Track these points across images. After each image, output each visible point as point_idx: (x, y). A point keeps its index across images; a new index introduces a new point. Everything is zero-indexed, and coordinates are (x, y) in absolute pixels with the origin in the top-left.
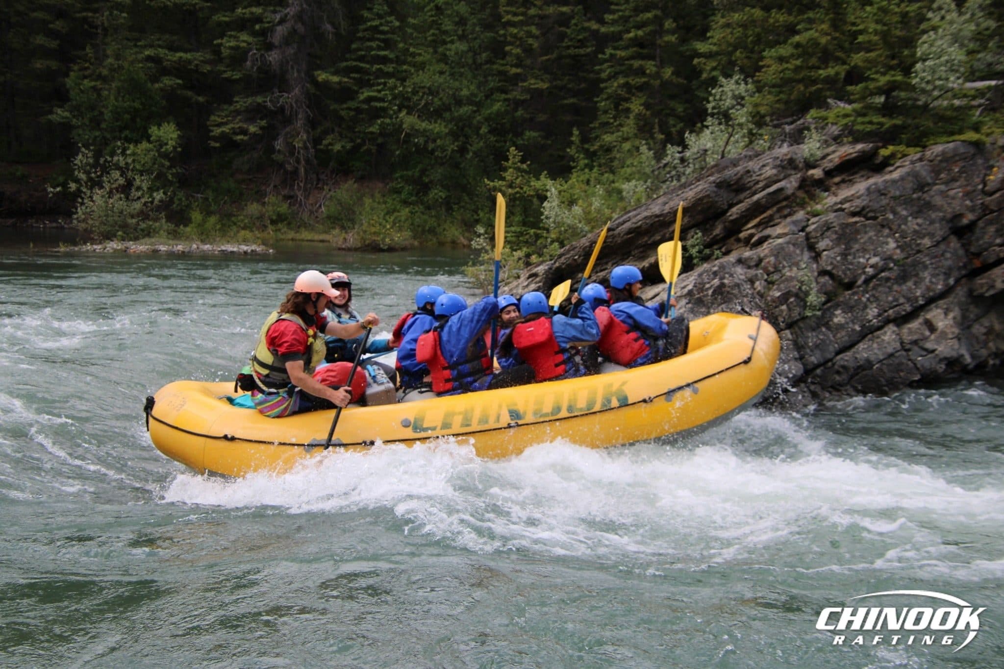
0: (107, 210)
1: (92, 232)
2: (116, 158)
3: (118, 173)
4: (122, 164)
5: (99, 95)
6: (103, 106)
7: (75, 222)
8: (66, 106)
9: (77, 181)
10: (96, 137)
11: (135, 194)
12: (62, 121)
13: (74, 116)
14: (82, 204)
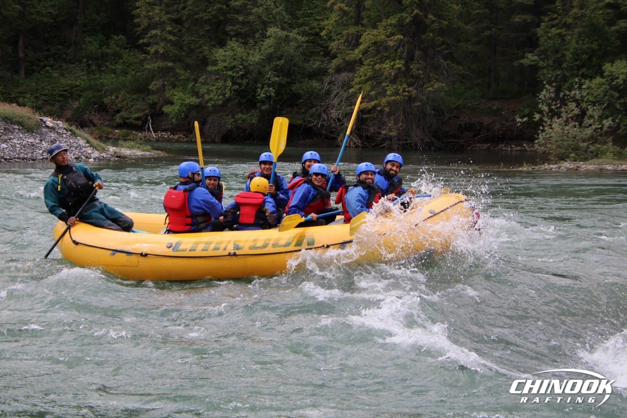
0: (563, 136)
1: (549, 154)
2: (573, 92)
3: (574, 104)
4: (578, 97)
5: (563, 40)
6: (566, 49)
7: (536, 146)
8: (536, 52)
9: (540, 112)
10: (557, 76)
11: (587, 121)
12: (531, 63)
13: (541, 59)
14: (543, 131)
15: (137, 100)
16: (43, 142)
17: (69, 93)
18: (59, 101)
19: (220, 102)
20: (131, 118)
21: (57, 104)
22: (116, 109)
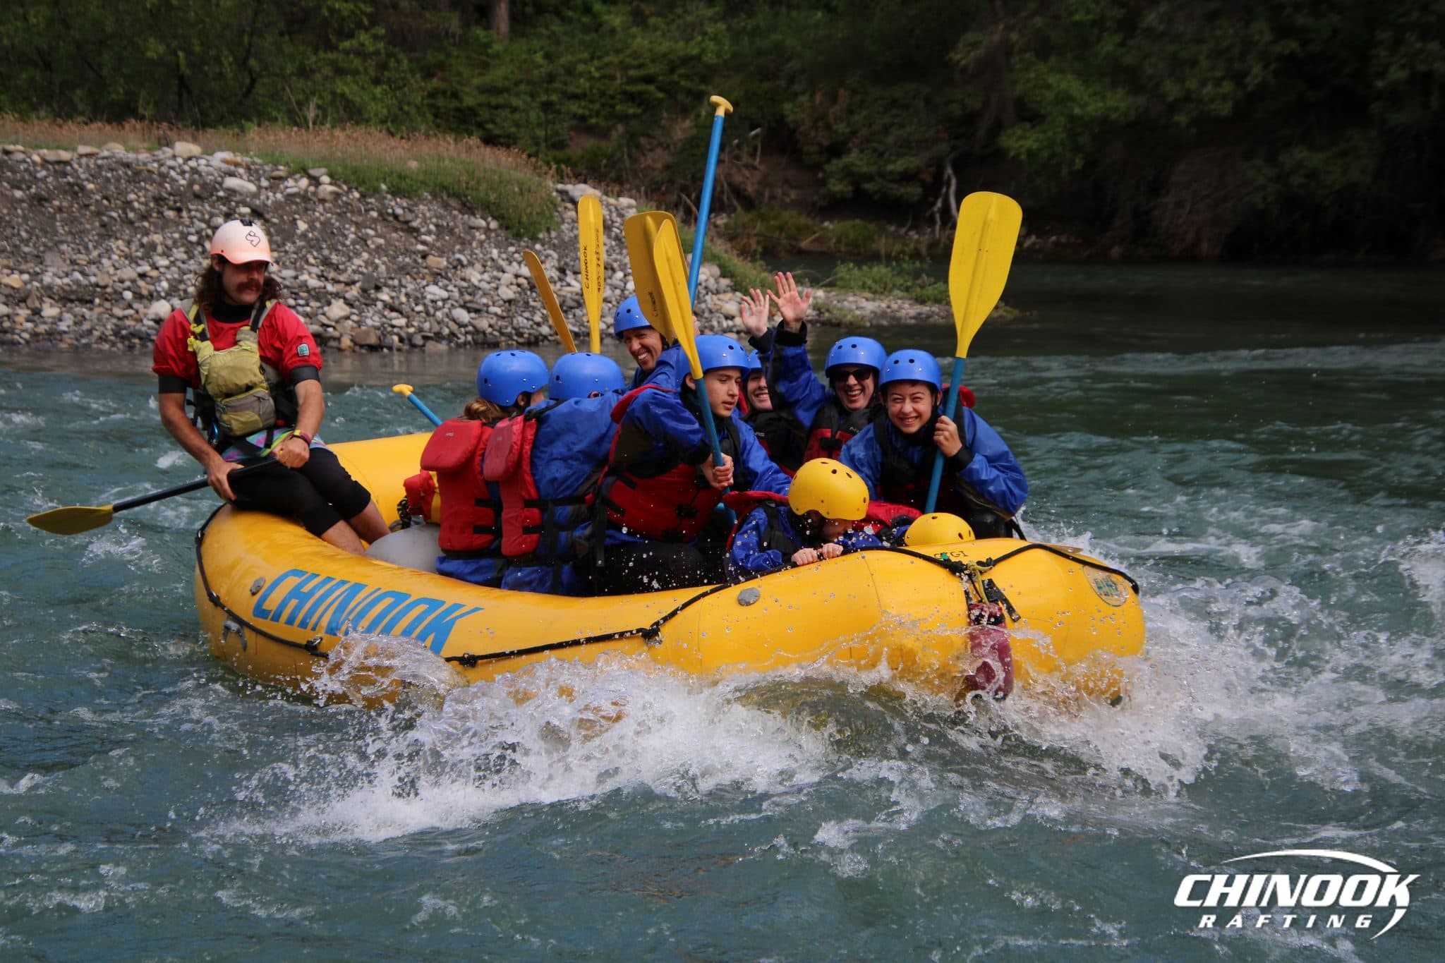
15: (907, 107)
16: (570, 278)
17: (660, 89)
18: (624, 118)
19: (1225, 109)
20: (882, 175)
21: (620, 128)
22: (826, 143)
